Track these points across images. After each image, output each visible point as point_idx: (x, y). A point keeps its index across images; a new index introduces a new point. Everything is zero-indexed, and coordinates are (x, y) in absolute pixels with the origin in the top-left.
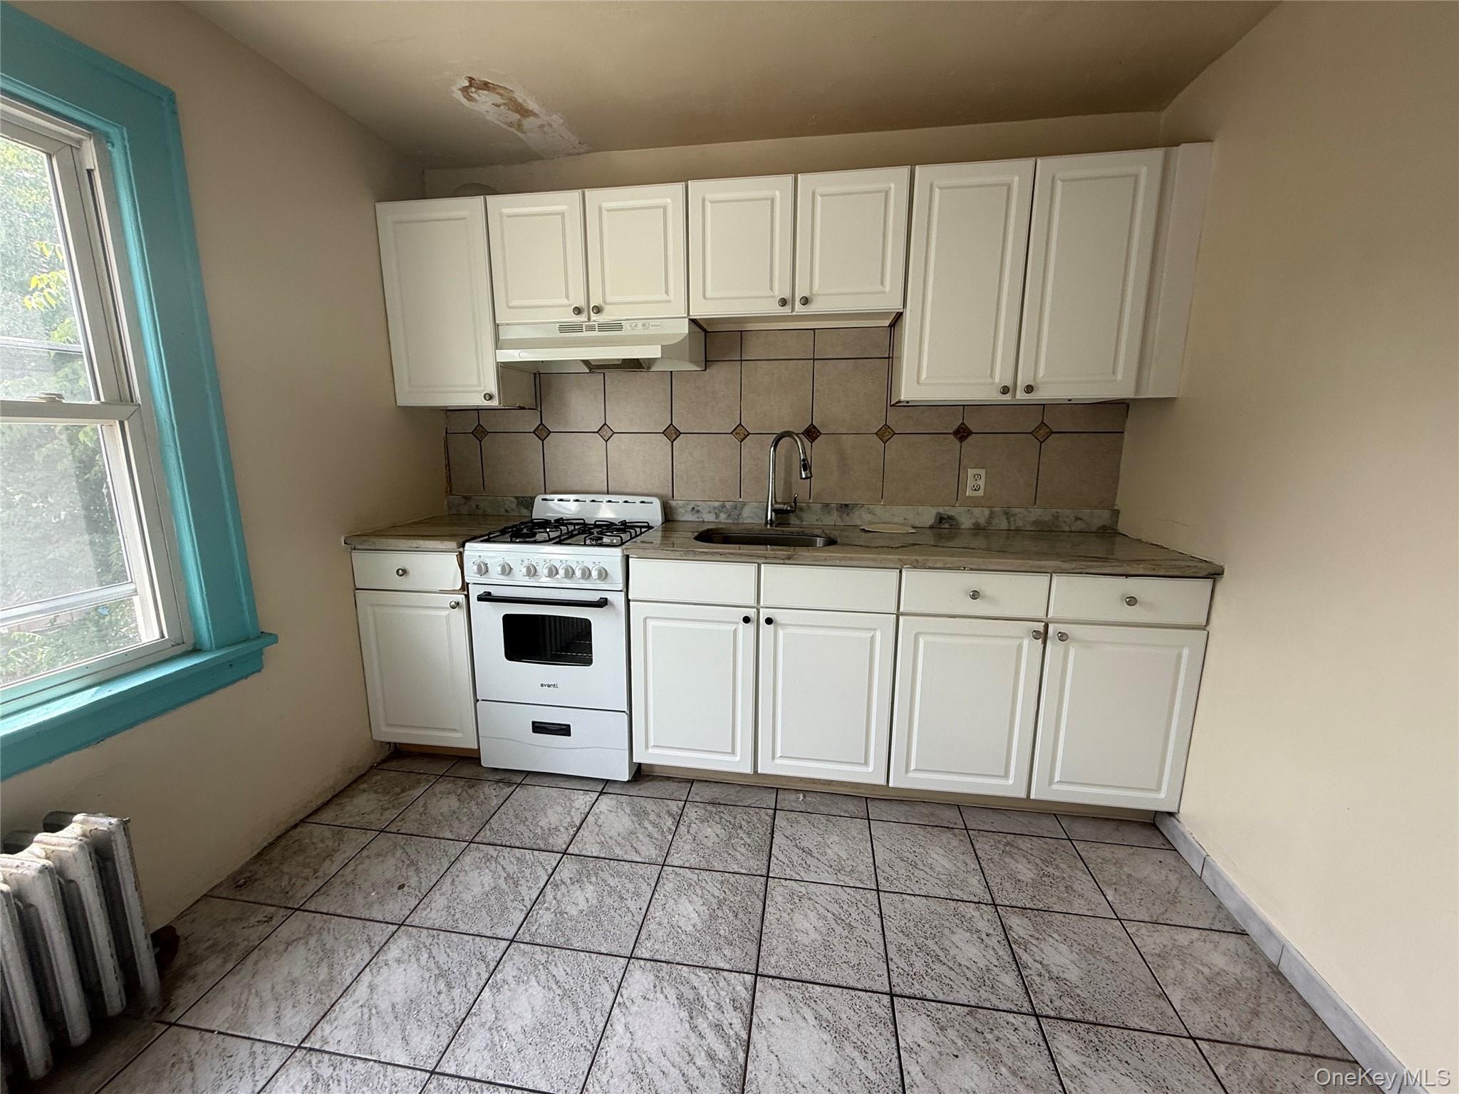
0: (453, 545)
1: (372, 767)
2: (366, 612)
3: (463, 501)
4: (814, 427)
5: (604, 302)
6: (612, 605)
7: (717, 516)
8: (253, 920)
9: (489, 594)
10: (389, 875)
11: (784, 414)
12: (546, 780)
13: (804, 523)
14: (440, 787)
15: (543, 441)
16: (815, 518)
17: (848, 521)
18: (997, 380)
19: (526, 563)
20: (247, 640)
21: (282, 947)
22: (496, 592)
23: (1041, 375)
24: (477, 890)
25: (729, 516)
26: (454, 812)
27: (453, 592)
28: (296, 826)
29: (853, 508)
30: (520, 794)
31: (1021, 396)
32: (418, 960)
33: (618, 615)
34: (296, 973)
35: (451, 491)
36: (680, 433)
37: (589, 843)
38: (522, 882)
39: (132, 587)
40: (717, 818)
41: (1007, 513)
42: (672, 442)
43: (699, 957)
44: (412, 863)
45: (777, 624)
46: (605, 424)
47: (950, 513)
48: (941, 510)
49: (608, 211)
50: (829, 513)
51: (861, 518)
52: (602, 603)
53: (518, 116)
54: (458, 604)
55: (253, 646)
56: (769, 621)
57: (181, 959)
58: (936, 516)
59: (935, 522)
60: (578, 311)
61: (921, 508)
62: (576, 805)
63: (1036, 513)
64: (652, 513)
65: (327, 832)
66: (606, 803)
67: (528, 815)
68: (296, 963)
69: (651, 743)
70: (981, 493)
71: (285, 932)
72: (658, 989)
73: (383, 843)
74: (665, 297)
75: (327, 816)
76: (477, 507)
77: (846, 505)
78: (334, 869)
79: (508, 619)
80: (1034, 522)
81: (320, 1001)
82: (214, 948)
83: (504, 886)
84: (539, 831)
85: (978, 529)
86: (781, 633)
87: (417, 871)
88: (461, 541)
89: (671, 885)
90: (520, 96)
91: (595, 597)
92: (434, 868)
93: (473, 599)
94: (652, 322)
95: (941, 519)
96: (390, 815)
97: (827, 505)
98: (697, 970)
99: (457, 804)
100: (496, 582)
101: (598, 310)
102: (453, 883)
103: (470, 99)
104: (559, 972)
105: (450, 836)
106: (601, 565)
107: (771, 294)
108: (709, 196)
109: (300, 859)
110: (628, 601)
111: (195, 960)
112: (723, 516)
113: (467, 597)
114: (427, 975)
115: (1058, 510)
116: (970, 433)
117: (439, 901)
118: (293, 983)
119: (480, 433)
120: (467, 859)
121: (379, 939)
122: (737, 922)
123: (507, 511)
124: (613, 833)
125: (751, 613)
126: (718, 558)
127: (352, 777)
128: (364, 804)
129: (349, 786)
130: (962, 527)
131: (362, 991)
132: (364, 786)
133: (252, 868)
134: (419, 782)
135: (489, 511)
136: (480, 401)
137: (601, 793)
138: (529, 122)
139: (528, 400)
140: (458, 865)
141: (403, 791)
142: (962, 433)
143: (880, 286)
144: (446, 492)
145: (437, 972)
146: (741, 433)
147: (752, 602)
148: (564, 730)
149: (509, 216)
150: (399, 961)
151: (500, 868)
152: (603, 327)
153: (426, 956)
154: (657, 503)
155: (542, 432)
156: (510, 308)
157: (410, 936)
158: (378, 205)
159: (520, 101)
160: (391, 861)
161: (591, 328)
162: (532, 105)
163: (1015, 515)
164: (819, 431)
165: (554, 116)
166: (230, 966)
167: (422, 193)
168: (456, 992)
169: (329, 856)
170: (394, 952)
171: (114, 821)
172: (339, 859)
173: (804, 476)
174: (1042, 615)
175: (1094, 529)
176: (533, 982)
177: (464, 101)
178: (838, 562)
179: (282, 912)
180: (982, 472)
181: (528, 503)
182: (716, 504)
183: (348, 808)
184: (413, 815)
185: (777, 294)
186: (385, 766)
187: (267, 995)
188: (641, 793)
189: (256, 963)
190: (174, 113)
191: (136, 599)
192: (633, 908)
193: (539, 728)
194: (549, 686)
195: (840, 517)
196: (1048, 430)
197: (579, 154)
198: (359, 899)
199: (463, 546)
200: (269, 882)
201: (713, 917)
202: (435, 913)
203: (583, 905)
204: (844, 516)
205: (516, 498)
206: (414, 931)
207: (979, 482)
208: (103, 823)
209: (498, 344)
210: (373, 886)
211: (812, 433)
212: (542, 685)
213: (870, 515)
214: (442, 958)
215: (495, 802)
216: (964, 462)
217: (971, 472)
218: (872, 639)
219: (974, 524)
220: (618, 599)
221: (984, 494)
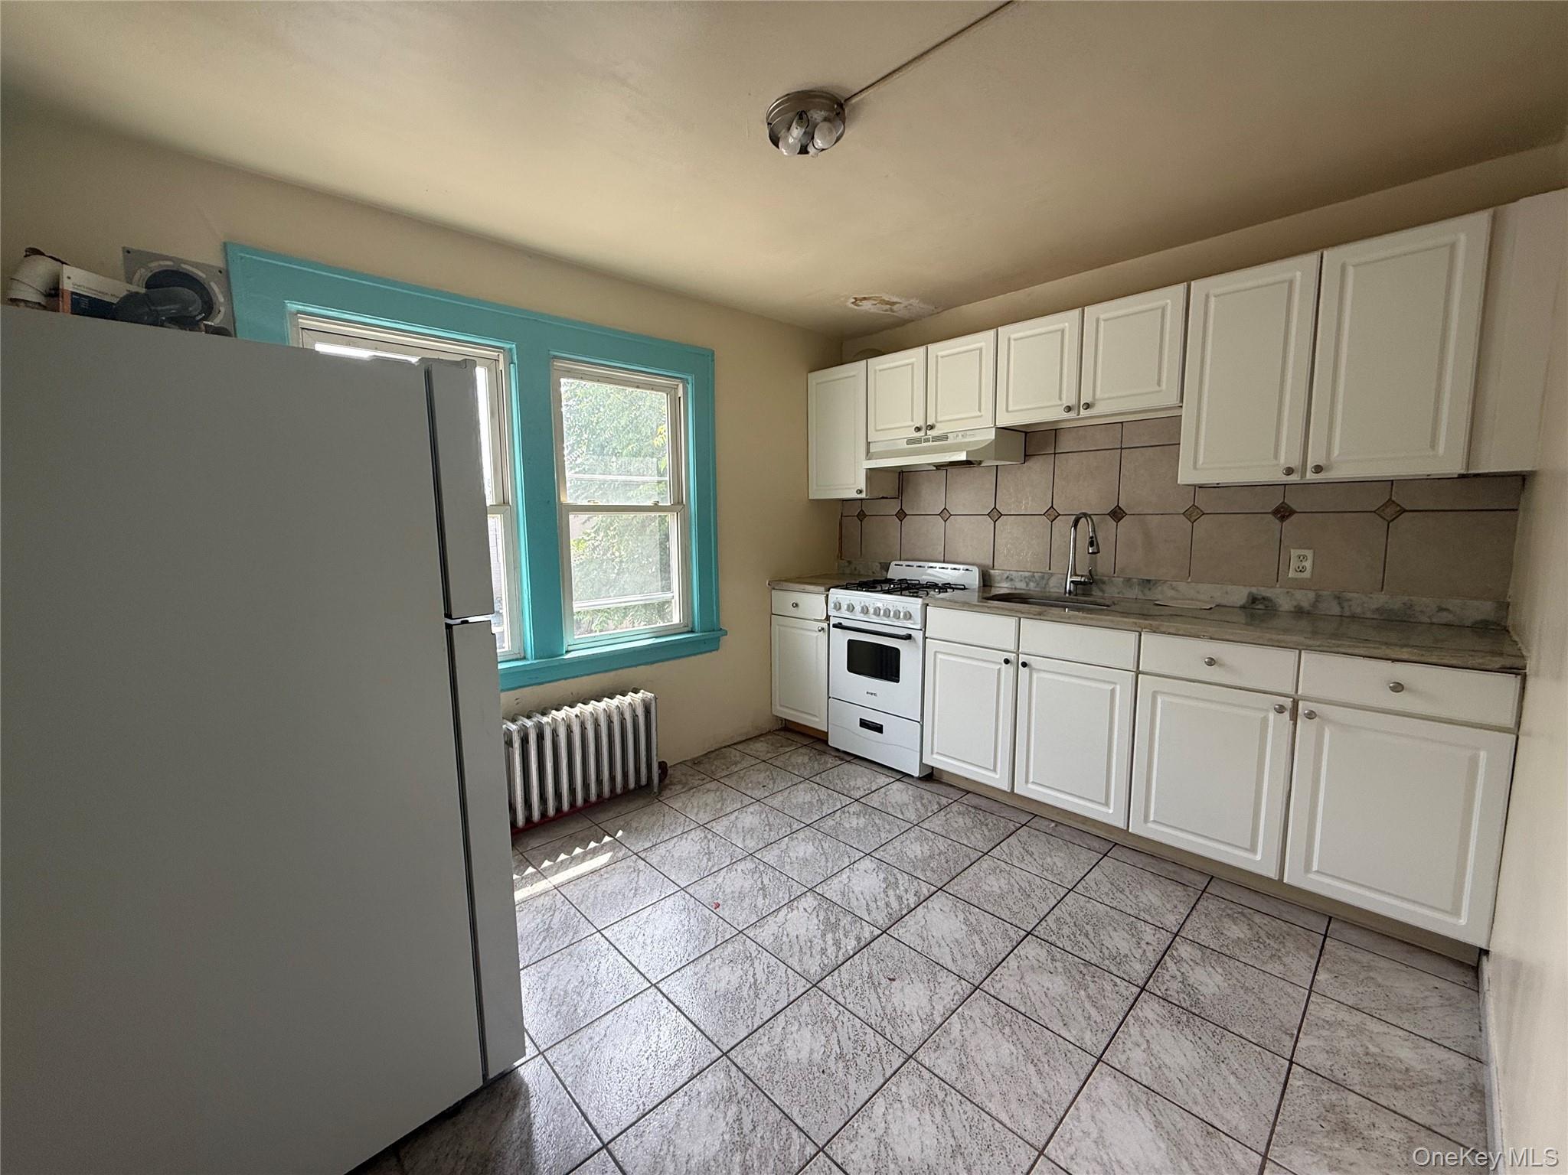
0: (822, 589)
1: (769, 732)
2: (775, 629)
3: (847, 564)
4: (1120, 508)
5: (937, 422)
6: (914, 639)
7: (1027, 585)
8: (697, 778)
9: (841, 624)
10: (760, 780)
11: (1091, 497)
12: (866, 764)
13: (1106, 595)
14: (803, 750)
15: (901, 521)
16: (1116, 591)
17: (1150, 595)
18: (1282, 460)
19: (863, 604)
20: (714, 630)
21: (705, 791)
22: (845, 623)
23: (1335, 455)
24: (800, 800)
25: (1038, 584)
26: (804, 764)
27: (821, 621)
28: (725, 747)
29: (1156, 583)
30: (846, 766)
31: (1310, 476)
32: (760, 816)
33: (918, 647)
34: (708, 802)
35: (841, 557)
36: (1002, 515)
37: (875, 800)
38: (826, 804)
39: (672, 594)
40: (972, 816)
41: (1339, 598)
42: (995, 522)
43: (910, 869)
44: (773, 779)
45: (1032, 669)
46: (945, 508)
47: (1264, 594)
48: (1254, 590)
49: (942, 357)
50: (1130, 587)
51: (1164, 594)
52: (909, 637)
53: (889, 306)
54: (823, 629)
55: (716, 634)
56: (1024, 665)
57: (667, 781)
58: (1248, 597)
59: (1247, 602)
60: (918, 429)
61: (1230, 587)
62: (878, 781)
63: (1380, 599)
64: (973, 578)
65: (738, 754)
66: (897, 785)
67: (846, 777)
68: (710, 798)
69: (935, 751)
70: (1307, 575)
71: (708, 786)
72: (875, 871)
73: (762, 766)
74: (979, 414)
75: (739, 747)
76: (855, 569)
77: (1149, 581)
78: (736, 770)
79: (850, 642)
80: (1377, 609)
81: (715, 815)
82: (680, 782)
83: (815, 804)
84: (847, 786)
85: (1299, 612)
86: (1035, 676)
87: (774, 783)
88: (828, 587)
89: (914, 835)
90: (886, 298)
91: (904, 632)
92: (783, 784)
93: (831, 626)
94: (968, 433)
95: (1254, 599)
96: (769, 755)
97: (1129, 580)
98: (904, 874)
99: (807, 761)
100: (844, 616)
101: (932, 427)
102: (790, 793)
103: (858, 306)
104: (826, 846)
105: (797, 773)
106: (908, 610)
107: (1060, 403)
108: (1013, 336)
109: (723, 761)
110: (925, 638)
111: (672, 784)
112: (1032, 585)
113: (829, 625)
114: (762, 822)
115: (1412, 598)
116: (1292, 512)
117: (779, 798)
118: (706, 804)
119: (862, 516)
120: (801, 786)
121: (746, 803)
122: (945, 865)
123: (873, 573)
124: (893, 801)
125: (1012, 657)
126: (987, 610)
127: (757, 733)
128: (760, 747)
129: (755, 737)
130: (1281, 609)
131: (732, 817)
132: (762, 739)
133: (701, 758)
134: (791, 745)
135: (862, 572)
136: (855, 495)
137: (898, 780)
138: (895, 308)
139: (894, 493)
140: (795, 787)
141: (781, 746)
142: (1283, 513)
143: (1157, 387)
144: (838, 557)
145: (767, 823)
146: (1052, 514)
147: (1012, 647)
148: (879, 729)
149: (880, 371)
150: (752, 813)
151: (816, 795)
152: (935, 439)
153: (764, 815)
154: (976, 572)
155: (901, 515)
156: (877, 431)
157: (760, 806)
158: (809, 375)
159: (887, 299)
160: (763, 775)
161: (927, 440)
162: (895, 299)
163: (1350, 600)
164: (1124, 512)
165: (912, 301)
166: (684, 790)
167: (841, 362)
168: (772, 833)
169: (736, 763)
170: (751, 809)
171: (653, 695)
172: (740, 766)
173: (1090, 551)
174: (1290, 690)
175: (1468, 623)
176: (811, 843)
177: (856, 307)
178: (1079, 621)
179: (709, 778)
180: (1309, 553)
181: (886, 567)
182: (1027, 574)
183: (751, 747)
184: (781, 758)
185: (1064, 402)
186: (777, 733)
187: (695, 804)
188: (925, 788)
189: (694, 793)
190: (713, 360)
191: (673, 601)
192: (883, 837)
193: (864, 724)
194: (872, 694)
195: (1142, 591)
196: (1399, 508)
197: (938, 313)
198: (743, 784)
199: (829, 591)
200: (707, 766)
201: (932, 857)
202: (776, 802)
203: (854, 824)
204: (1147, 592)
205: (880, 563)
206: (763, 805)
207: (1304, 564)
208: (650, 695)
209: (869, 455)
210: (751, 782)
211: (1117, 514)
212: (867, 693)
213: (1173, 591)
214: (771, 819)
215: (829, 765)
216: (1285, 543)
217: (1294, 553)
218: (1113, 691)
219: (1295, 607)
220: (918, 636)
221: (1312, 575)
